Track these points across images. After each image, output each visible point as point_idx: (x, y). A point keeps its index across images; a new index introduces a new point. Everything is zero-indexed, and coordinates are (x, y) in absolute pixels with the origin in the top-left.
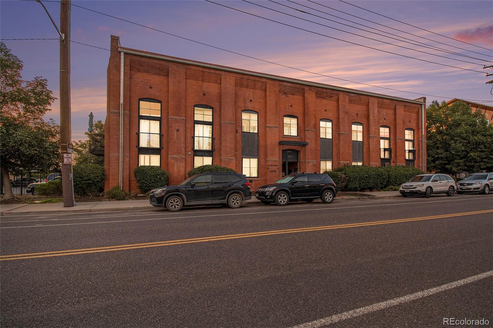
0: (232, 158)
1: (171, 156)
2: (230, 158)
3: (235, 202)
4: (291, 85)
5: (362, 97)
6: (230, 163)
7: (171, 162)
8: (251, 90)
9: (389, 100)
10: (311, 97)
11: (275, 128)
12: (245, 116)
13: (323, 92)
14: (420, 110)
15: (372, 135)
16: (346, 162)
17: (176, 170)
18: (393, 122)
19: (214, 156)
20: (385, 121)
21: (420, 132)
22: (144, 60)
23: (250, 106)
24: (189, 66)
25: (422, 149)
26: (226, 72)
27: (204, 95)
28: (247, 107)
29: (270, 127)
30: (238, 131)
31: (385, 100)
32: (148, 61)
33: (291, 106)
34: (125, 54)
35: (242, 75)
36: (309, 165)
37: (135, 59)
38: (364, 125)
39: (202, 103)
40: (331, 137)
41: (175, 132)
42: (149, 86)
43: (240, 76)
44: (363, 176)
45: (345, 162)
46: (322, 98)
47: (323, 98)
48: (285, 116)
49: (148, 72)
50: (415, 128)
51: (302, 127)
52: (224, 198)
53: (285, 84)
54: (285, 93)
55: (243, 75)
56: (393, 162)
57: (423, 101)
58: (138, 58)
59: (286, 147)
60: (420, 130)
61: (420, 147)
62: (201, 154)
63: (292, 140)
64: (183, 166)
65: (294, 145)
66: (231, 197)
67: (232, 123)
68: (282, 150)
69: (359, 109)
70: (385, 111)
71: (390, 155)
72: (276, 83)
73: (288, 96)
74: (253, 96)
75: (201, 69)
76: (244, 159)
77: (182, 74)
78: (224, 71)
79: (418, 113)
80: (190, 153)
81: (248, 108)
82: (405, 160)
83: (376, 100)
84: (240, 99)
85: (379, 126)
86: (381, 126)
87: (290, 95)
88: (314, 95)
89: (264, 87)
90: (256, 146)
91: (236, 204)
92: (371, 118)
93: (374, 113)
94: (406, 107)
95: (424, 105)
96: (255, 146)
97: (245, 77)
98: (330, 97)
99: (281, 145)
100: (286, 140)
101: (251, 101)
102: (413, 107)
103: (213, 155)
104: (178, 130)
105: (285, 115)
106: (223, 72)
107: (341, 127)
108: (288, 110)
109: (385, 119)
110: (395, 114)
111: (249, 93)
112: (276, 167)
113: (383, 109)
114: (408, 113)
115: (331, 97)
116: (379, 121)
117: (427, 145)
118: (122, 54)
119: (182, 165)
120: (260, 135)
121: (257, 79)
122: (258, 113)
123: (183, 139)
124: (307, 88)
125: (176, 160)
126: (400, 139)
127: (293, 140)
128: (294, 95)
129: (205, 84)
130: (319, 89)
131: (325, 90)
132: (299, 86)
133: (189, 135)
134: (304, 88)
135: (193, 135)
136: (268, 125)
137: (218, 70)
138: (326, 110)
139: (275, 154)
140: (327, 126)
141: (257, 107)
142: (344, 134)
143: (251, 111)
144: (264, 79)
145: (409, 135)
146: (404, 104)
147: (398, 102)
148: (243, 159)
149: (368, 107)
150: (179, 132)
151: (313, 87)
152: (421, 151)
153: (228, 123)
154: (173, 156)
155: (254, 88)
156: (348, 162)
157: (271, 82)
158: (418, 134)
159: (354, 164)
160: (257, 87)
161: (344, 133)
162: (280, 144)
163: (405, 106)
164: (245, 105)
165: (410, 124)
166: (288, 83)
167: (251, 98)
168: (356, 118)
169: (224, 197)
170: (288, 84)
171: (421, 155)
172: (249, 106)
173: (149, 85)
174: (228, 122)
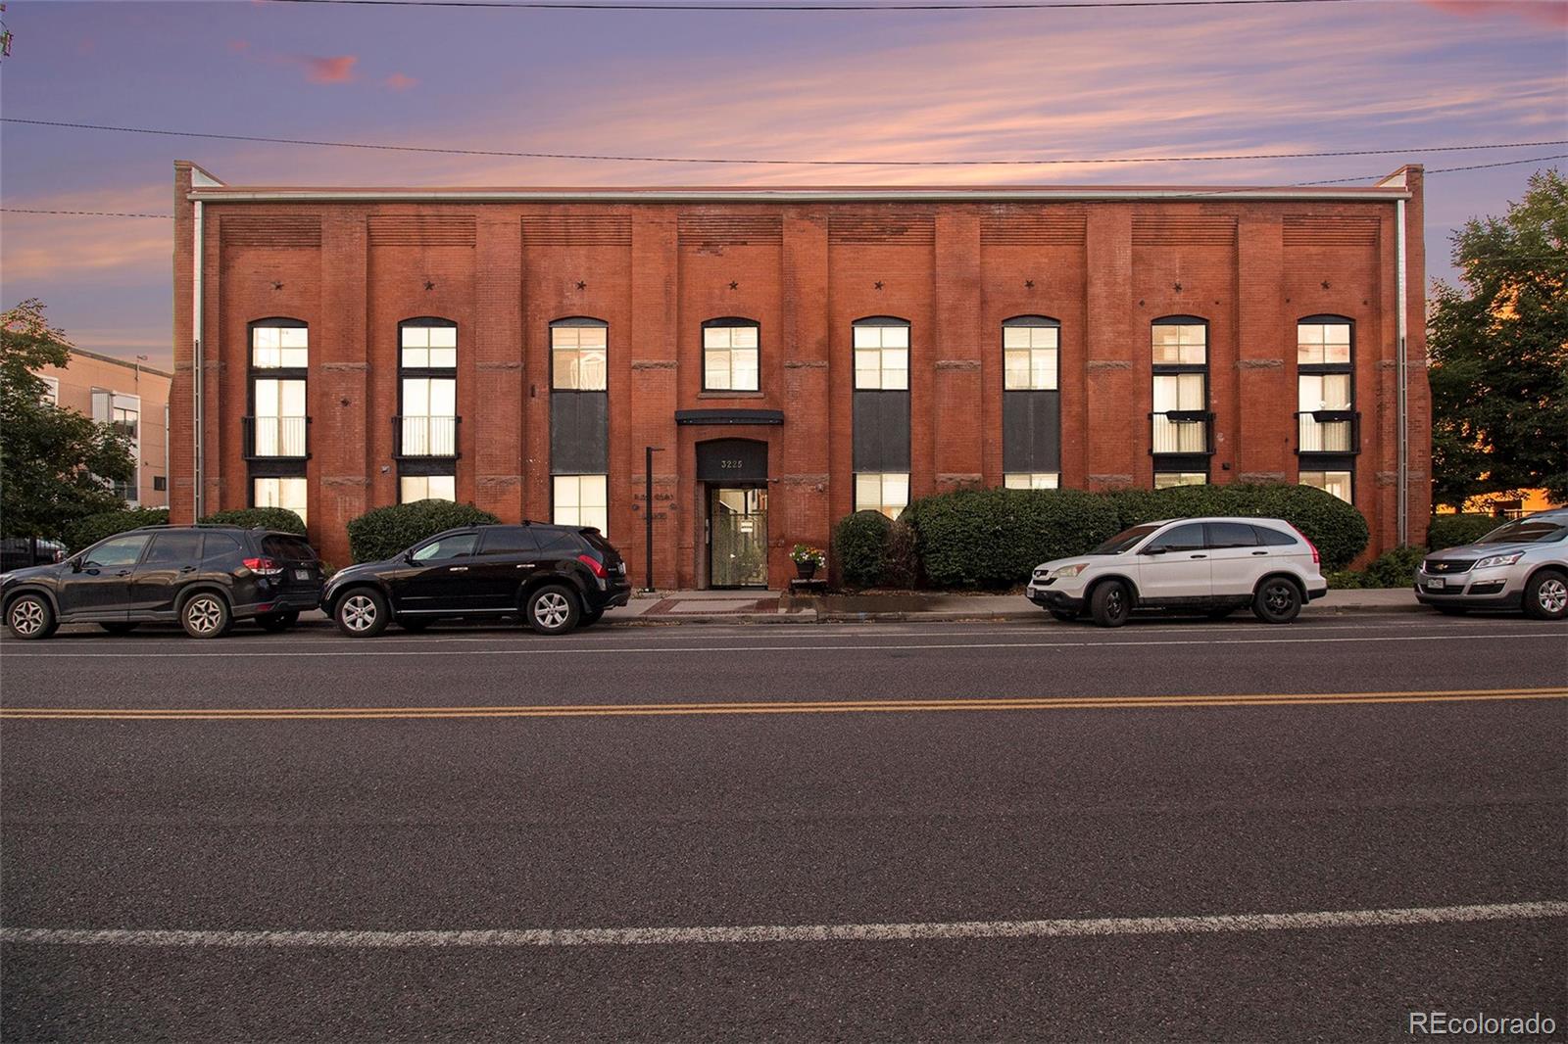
0: (508, 477)
1: (326, 479)
2: (503, 478)
3: (201, 619)
4: (727, 211)
5: (1046, 210)
6: (503, 493)
7: (326, 496)
8: (583, 251)
9: (1197, 206)
10: (808, 244)
11: (663, 369)
12: (564, 338)
13: (864, 219)
14: (1385, 227)
15: (1101, 363)
16: (965, 476)
17: (340, 520)
18: (1224, 297)
19: (458, 475)
20: (1178, 298)
21: (1384, 330)
22: (254, 211)
23: (576, 302)
24: (376, 208)
25: (1396, 402)
26: (489, 206)
27: (430, 286)
28: (569, 309)
29: (640, 367)
30: (537, 390)
31: (1170, 210)
32: (265, 213)
33: (734, 286)
34: (206, 204)
35: (542, 206)
36: (800, 490)
37: (234, 213)
38: (1064, 325)
39: (426, 312)
40: (902, 384)
41: (339, 408)
42: (274, 283)
43: (537, 210)
44: (979, 528)
45: (958, 476)
46: (859, 240)
47: (865, 240)
48: (707, 324)
49: (272, 244)
50: (1358, 310)
51: (774, 355)
52: (169, 607)
53: (701, 210)
54: (707, 244)
55: (547, 206)
56: (1225, 468)
57: (1404, 185)
58: (238, 210)
59: (712, 433)
60: (1387, 320)
61: (1387, 397)
62: (421, 468)
63: (736, 405)
64: (359, 508)
65: (742, 421)
66: (192, 604)
67: (510, 365)
68: (698, 444)
69: (1041, 260)
70: (1178, 256)
71: (1208, 438)
72: (669, 214)
73: (720, 252)
74: (589, 268)
75: (410, 210)
76: (558, 481)
77: (359, 235)
78: (485, 204)
79: (1375, 242)
80: (384, 469)
81: (570, 312)
82: (1297, 459)
83: (1124, 217)
84: (544, 284)
85: (1147, 320)
86: (1157, 321)
87: (727, 249)
88: (822, 235)
89: (625, 235)
90: (600, 434)
91: (207, 625)
92: (1098, 289)
93: (1111, 270)
94: (1302, 224)
95: (1407, 200)
96: (598, 436)
97: (556, 210)
98: (895, 233)
99: (691, 424)
100: (709, 405)
101: (581, 286)
102: (1343, 218)
103: (455, 472)
104: (345, 403)
105: (708, 321)
106: (482, 205)
107: (946, 344)
108: (723, 300)
109: (1178, 288)
110: (1235, 262)
111: (572, 262)
112: (667, 503)
113: (1167, 248)
114: (1313, 250)
115: (902, 231)
116: (1146, 301)
117: (1432, 384)
118: (198, 206)
119: (357, 504)
120: (612, 397)
121: (598, 209)
122: (607, 323)
123: (359, 427)
124: (791, 213)
125: (342, 490)
126: (1261, 366)
127: (738, 407)
128: (745, 243)
129: (432, 254)
130: (841, 207)
131: (869, 211)
132: (758, 210)
133: (383, 414)
134: (782, 212)
135: (395, 414)
136: (635, 362)
137: (465, 204)
138: (879, 286)
139: (661, 458)
140: (884, 346)
141: (602, 304)
142: (957, 366)
143: (583, 320)
144: (621, 207)
145: (1324, 344)
146: (1287, 209)
147: (1248, 205)
148: (556, 478)
149: (1084, 252)
150: (348, 408)
151: (816, 207)
152: (1388, 413)
153: (498, 367)
154: (332, 479)
155: (593, 242)
156: (977, 476)
157: (650, 213)
158: (1376, 334)
159: (1015, 482)
160: (602, 236)
161: (958, 363)
162: (680, 423)
163: (1289, 221)
164: (561, 302)
165: (1329, 295)
166: (712, 206)
167: (583, 278)
168: (1023, 300)
169: (167, 602)
170: (715, 211)
171: (1386, 428)
172: (574, 305)
173: (273, 280)
174: (497, 363)
